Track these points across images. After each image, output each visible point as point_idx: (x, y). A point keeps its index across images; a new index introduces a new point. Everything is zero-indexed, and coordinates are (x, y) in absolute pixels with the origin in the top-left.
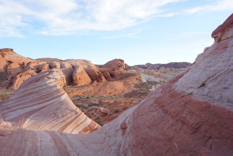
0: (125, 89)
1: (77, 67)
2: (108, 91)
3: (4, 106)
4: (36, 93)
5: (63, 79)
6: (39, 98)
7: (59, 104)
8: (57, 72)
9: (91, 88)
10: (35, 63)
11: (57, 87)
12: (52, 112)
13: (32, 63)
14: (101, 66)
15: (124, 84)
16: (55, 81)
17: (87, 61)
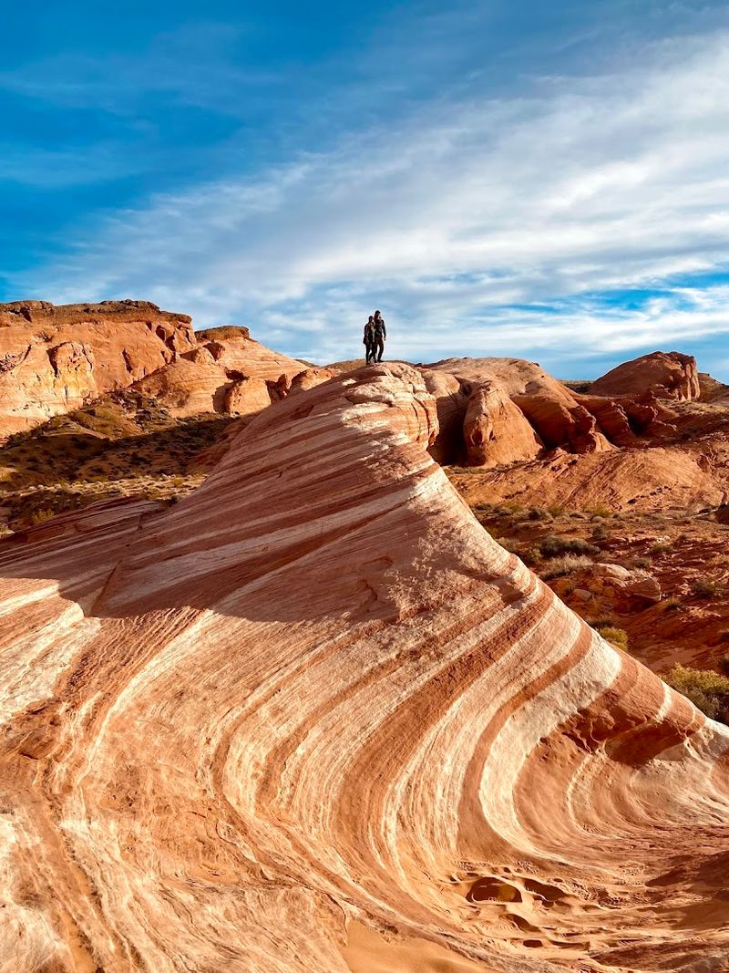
0: (709, 487)
1: (483, 388)
2: (625, 493)
3: (152, 527)
4: (288, 469)
5: (427, 411)
6: (293, 493)
7: (399, 529)
8: (395, 375)
9: (546, 476)
10: (321, 376)
11: (393, 437)
12: (353, 580)
13: (309, 374)
14: (583, 389)
15: (702, 463)
16: (384, 413)
17: (524, 363)
